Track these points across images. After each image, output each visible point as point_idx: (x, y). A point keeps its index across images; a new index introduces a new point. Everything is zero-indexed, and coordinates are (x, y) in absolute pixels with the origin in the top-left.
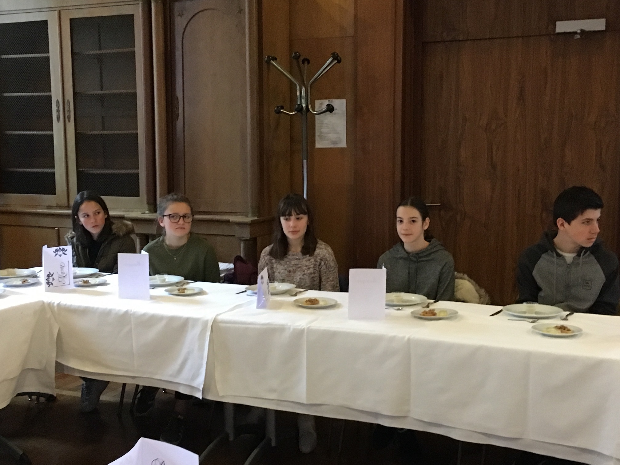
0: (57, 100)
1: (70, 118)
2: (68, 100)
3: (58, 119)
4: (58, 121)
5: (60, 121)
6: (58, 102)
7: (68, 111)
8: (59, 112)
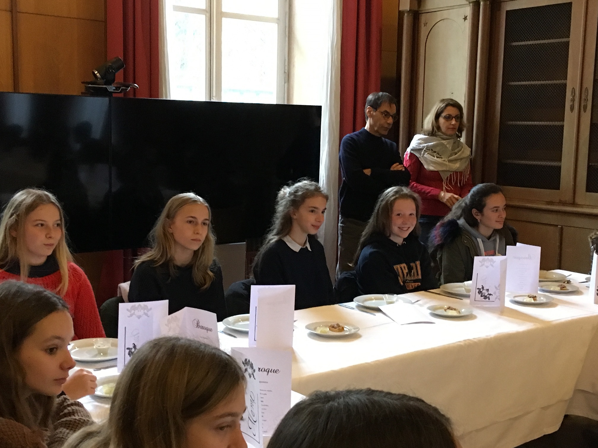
0: (573, 88)
1: (587, 107)
2: (587, 88)
3: (572, 108)
4: (571, 111)
5: (573, 111)
6: (574, 90)
7: (585, 99)
8: (574, 102)
